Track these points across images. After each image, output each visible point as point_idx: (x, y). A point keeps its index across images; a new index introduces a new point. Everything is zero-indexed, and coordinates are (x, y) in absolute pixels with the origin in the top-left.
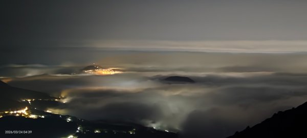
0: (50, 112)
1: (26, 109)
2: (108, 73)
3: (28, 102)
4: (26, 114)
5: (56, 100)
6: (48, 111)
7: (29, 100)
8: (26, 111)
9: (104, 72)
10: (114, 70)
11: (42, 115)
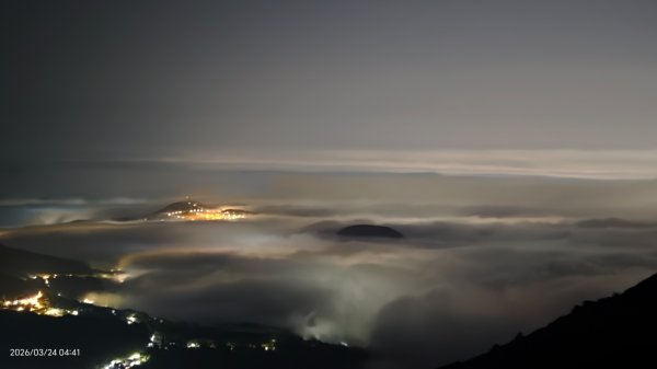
0: (91, 302)
1: (40, 295)
2: (219, 217)
3: (44, 281)
4: (39, 306)
5: (105, 276)
6: (86, 301)
7: (46, 277)
8: (40, 300)
9: (209, 215)
10: (231, 211)
11: (73, 309)
